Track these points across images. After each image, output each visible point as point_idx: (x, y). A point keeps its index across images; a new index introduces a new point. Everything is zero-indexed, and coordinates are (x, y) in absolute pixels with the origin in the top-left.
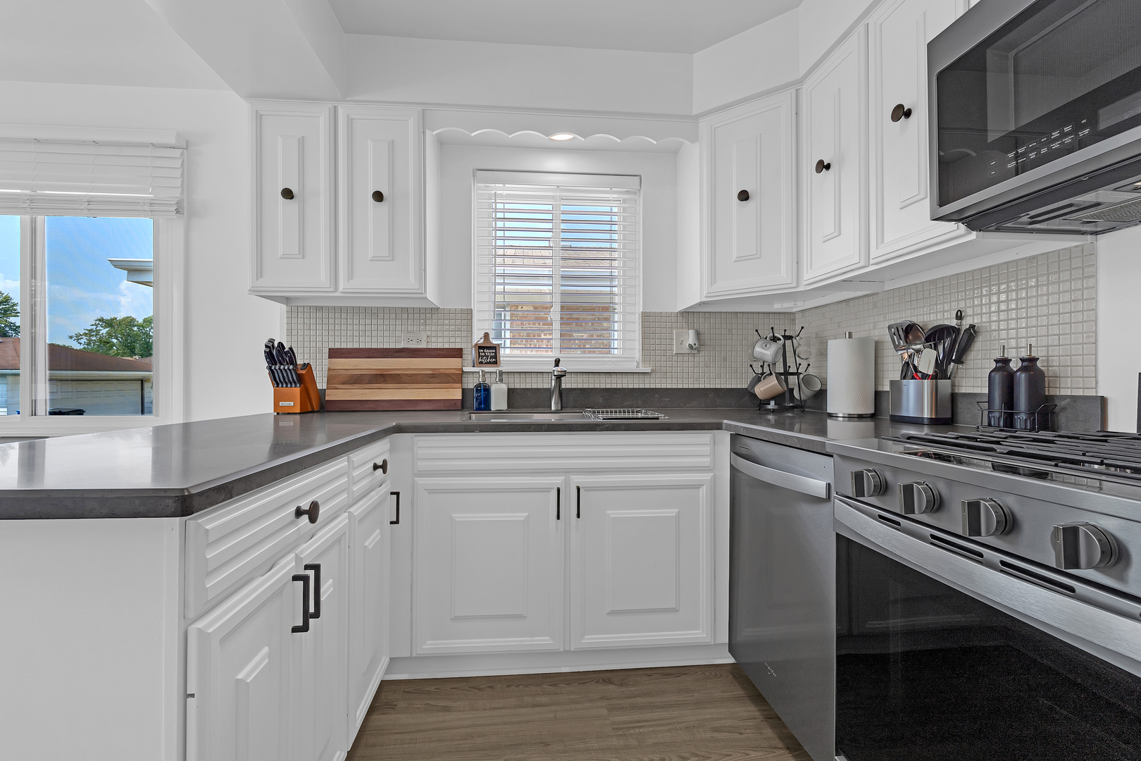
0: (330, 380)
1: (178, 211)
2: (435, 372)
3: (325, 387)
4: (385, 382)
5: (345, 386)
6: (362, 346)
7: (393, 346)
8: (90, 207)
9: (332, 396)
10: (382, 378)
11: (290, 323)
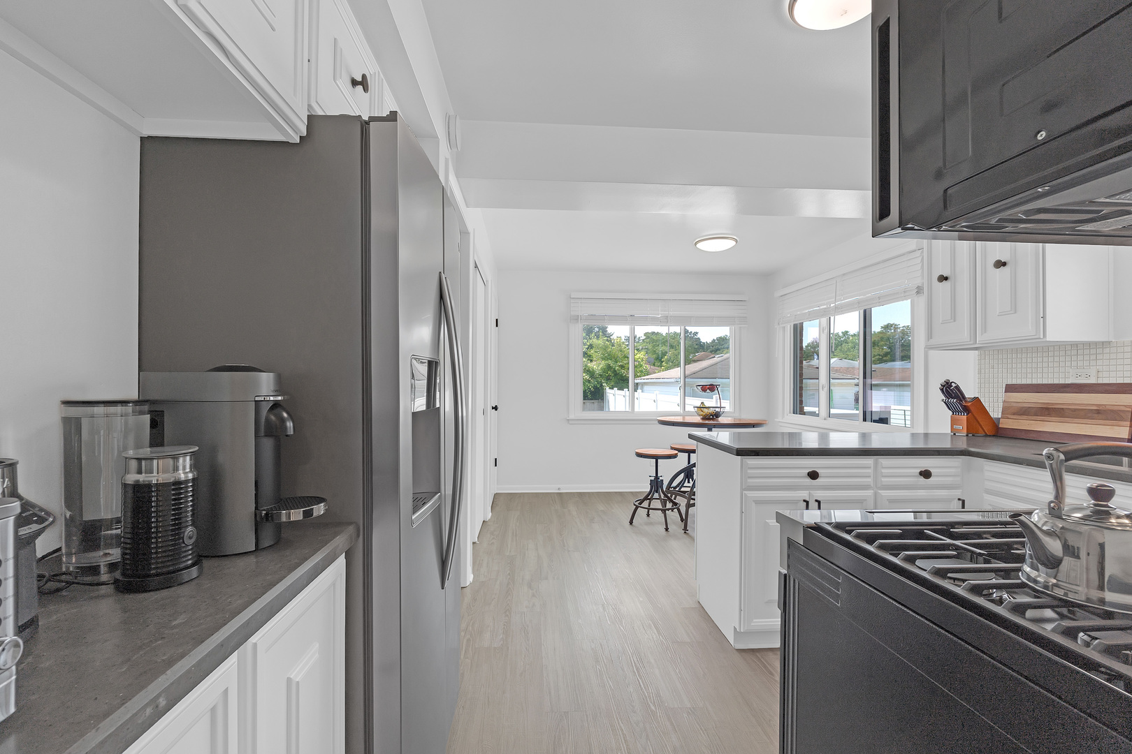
0: (1005, 411)
1: (918, 293)
2: (1101, 408)
3: (1000, 416)
4: (1049, 415)
5: (1015, 417)
6: (1034, 382)
7: (1062, 381)
8: (880, 301)
9: (1006, 424)
10: (1047, 411)
11: (980, 364)
